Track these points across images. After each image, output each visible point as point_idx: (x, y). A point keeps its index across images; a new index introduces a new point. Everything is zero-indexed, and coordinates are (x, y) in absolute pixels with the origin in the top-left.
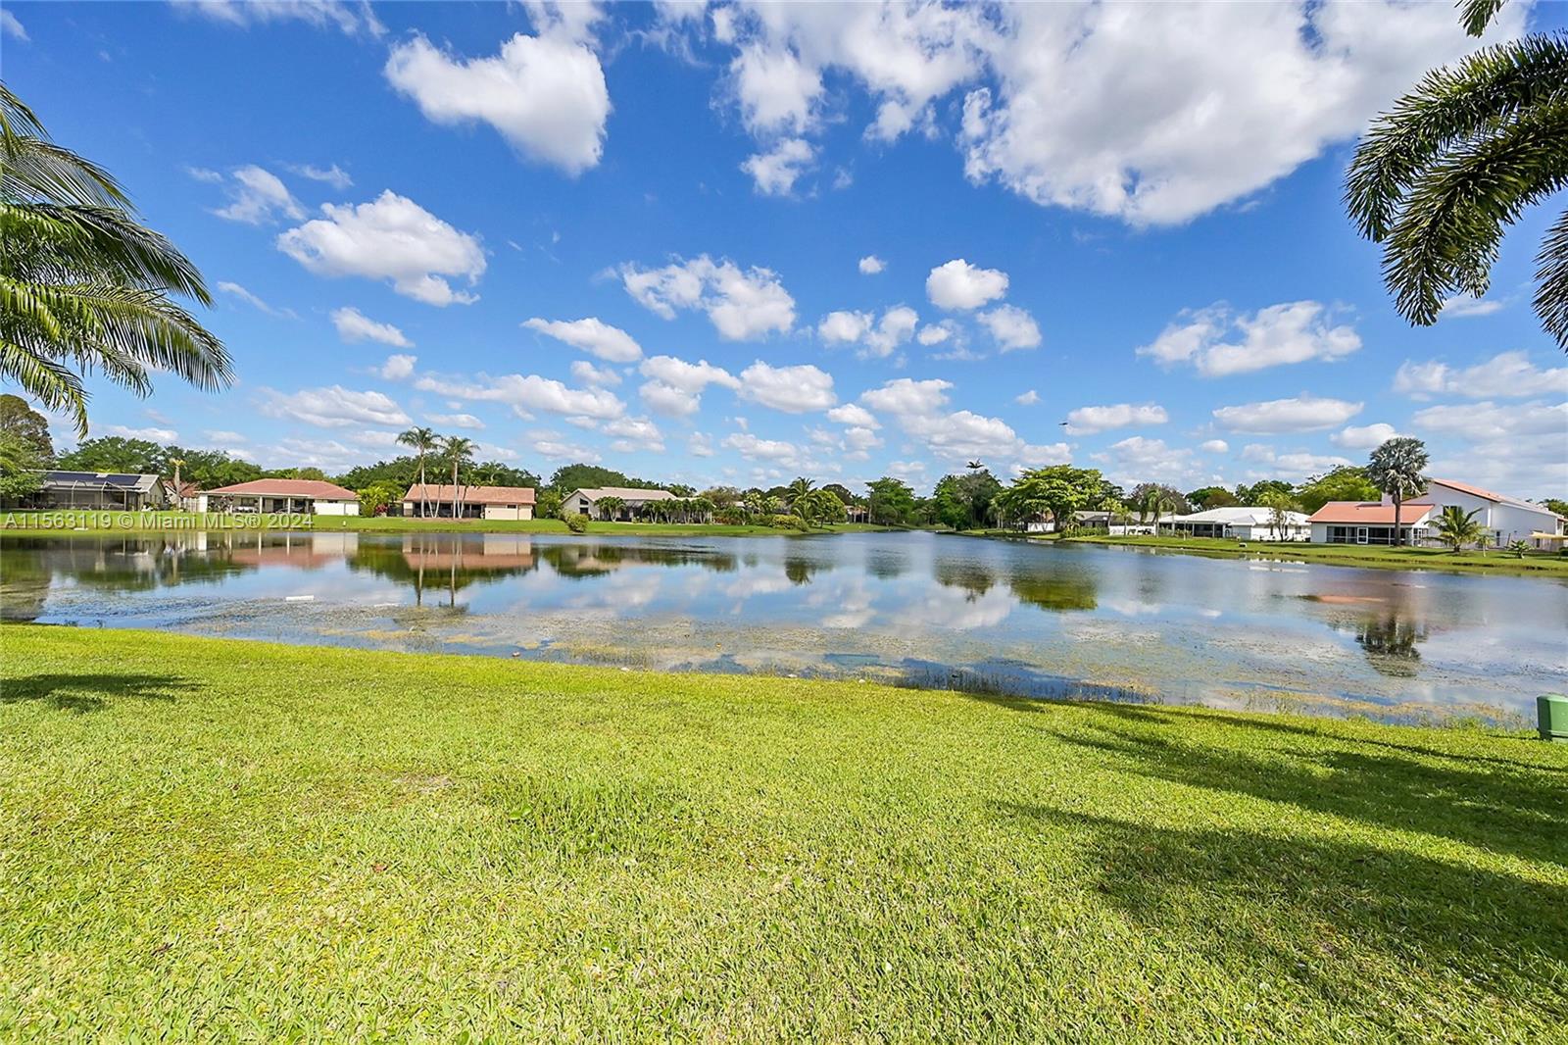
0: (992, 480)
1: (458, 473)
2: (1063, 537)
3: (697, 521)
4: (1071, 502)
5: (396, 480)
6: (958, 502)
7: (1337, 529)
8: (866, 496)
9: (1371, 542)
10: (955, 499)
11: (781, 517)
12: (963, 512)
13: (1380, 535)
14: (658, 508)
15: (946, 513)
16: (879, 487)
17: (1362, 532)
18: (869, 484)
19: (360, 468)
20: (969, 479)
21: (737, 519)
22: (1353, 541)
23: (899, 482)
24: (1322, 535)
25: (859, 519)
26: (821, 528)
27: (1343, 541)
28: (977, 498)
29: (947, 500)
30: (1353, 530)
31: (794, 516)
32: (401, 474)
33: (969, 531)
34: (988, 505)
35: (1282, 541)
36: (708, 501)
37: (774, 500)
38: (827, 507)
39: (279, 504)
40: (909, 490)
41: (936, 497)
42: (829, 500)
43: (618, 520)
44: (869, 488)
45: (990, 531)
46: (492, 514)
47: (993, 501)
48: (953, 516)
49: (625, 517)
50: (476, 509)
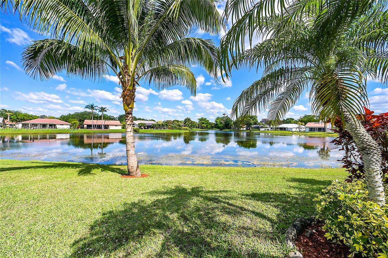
1: (103, 117)
2: (250, 131)
3: (164, 129)
4: (251, 123)
7: (311, 128)
8: (198, 122)
9: (318, 131)
10: (220, 122)
11: (184, 128)
12: (223, 125)
13: (320, 129)
15: (218, 126)
16: (201, 120)
17: (316, 129)
18: (198, 119)
19: (63, 115)
20: (223, 118)
21: (173, 128)
22: (314, 131)
24: (308, 130)
27: (312, 131)
28: (226, 122)
29: (218, 123)
30: (314, 129)
31: (187, 127)
32: (77, 117)
33: (224, 130)
34: (229, 124)
35: (300, 131)
37: (180, 123)
39: (44, 126)
40: (208, 120)
41: (215, 122)
44: (199, 120)
46: (111, 128)
48: (220, 127)
49: (145, 128)
50: (106, 127)
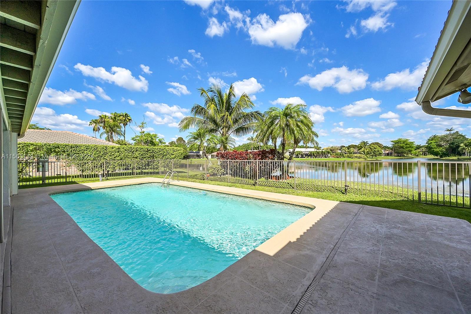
0: (462, 135)
3: (326, 157)
5: (243, 149)
6: (440, 146)
8: (390, 146)
10: (438, 145)
11: (356, 155)
12: (444, 150)
14: (313, 154)
15: (433, 151)
16: (397, 142)
18: (392, 142)
20: (447, 136)
21: (339, 156)
23: (407, 140)
25: (388, 154)
26: (372, 158)
28: (452, 144)
29: (433, 145)
31: (361, 155)
33: (448, 158)
34: (459, 146)
36: (328, 151)
37: (352, 150)
38: (374, 151)
40: (412, 143)
41: (427, 144)
42: (375, 148)
43: (301, 157)
45: (460, 157)
47: (462, 145)
48: (438, 152)
49: (302, 157)
